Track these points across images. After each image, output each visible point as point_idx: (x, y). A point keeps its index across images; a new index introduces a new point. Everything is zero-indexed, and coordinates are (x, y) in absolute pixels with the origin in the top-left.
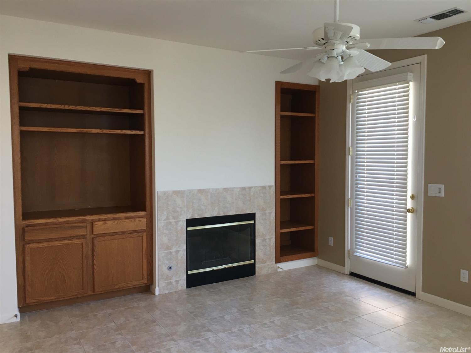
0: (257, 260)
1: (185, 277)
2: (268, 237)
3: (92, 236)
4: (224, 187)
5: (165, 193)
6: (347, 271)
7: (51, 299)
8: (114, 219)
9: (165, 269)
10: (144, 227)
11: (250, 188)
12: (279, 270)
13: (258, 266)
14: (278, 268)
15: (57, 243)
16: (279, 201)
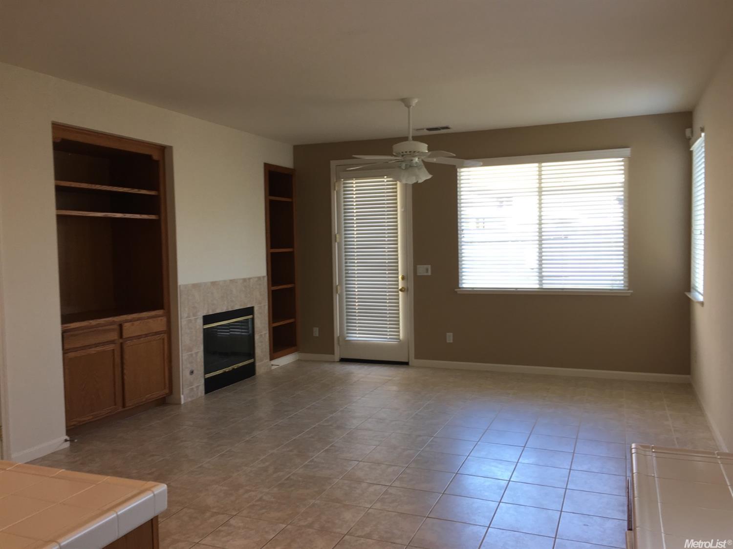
0: (257, 358)
1: (203, 381)
2: (264, 332)
3: (121, 341)
4: (230, 279)
5: (186, 286)
6: (337, 357)
7: (89, 420)
8: (139, 319)
9: (187, 373)
10: (164, 328)
11: (250, 279)
12: (273, 367)
13: (258, 364)
14: (272, 365)
15: (93, 351)
16: (271, 292)
